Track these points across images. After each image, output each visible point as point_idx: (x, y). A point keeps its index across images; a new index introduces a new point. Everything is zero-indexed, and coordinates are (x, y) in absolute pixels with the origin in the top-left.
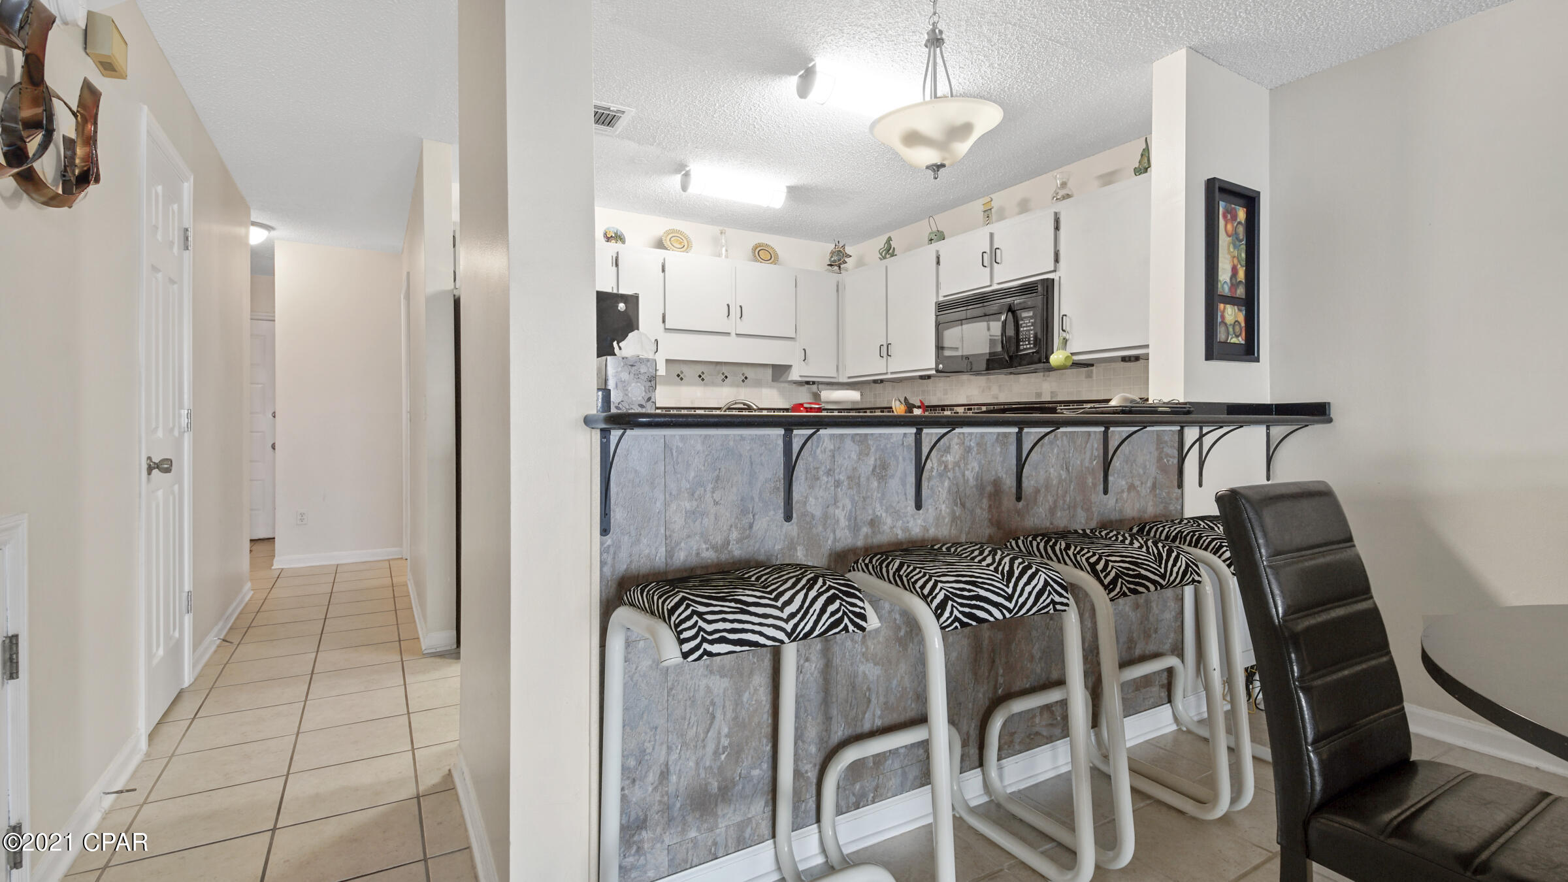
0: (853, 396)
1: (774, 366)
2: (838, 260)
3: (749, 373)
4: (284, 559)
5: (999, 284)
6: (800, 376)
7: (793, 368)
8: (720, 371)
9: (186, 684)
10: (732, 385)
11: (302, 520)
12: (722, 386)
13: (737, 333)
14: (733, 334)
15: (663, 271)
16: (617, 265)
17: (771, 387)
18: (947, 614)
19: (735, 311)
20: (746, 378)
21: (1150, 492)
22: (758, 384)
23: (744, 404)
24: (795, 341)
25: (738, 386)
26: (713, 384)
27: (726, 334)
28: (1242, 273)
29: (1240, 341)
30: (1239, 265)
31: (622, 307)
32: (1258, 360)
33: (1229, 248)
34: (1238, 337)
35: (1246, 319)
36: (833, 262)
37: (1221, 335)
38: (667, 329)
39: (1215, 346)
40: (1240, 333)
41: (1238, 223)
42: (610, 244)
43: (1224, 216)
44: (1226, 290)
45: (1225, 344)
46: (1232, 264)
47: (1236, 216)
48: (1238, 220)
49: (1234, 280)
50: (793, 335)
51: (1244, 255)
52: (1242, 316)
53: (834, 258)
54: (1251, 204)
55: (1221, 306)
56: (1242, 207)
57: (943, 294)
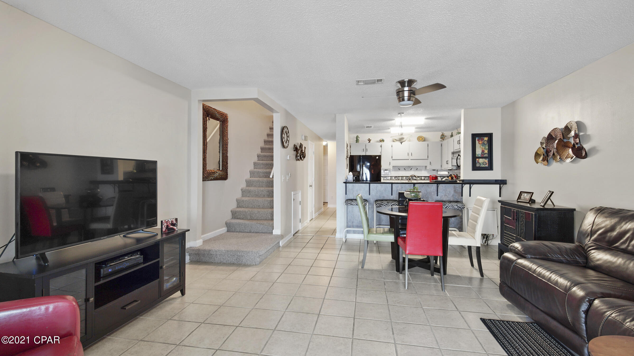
0: (446, 173)
1: (423, 166)
2: (443, 137)
4: (330, 205)
6: (431, 168)
7: (427, 167)
8: (410, 168)
9: (313, 218)
10: (413, 171)
11: (332, 198)
12: (411, 171)
13: (412, 159)
14: (410, 159)
15: (392, 147)
16: (381, 147)
17: (425, 171)
19: (410, 154)
20: (417, 169)
22: (421, 170)
23: (414, 175)
24: (428, 160)
25: (415, 171)
26: (408, 170)
27: (408, 159)
28: (486, 151)
29: (486, 166)
30: (485, 150)
31: (377, 158)
32: (493, 170)
33: (480, 146)
34: (485, 165)
35: (488, 161)
36: (442, 138)
37: (478, 165)
38: (393, 160)
39: (475, 168)
40: (486, 164)
41: (485, 141)
42: (380, 142)
43: (478, 140)
44: (480, 156)
45: (479, 167)
46: (482, 150)
47: (483, 139)
48: (485, 140)
49: (483, 153)
50: (427, 158)
51: (487, 147)
52: (486, 161)
53: (442, 137)
54: (490, 136)
55: (477, 159)
56: (486, 137)
57: (455, 149)
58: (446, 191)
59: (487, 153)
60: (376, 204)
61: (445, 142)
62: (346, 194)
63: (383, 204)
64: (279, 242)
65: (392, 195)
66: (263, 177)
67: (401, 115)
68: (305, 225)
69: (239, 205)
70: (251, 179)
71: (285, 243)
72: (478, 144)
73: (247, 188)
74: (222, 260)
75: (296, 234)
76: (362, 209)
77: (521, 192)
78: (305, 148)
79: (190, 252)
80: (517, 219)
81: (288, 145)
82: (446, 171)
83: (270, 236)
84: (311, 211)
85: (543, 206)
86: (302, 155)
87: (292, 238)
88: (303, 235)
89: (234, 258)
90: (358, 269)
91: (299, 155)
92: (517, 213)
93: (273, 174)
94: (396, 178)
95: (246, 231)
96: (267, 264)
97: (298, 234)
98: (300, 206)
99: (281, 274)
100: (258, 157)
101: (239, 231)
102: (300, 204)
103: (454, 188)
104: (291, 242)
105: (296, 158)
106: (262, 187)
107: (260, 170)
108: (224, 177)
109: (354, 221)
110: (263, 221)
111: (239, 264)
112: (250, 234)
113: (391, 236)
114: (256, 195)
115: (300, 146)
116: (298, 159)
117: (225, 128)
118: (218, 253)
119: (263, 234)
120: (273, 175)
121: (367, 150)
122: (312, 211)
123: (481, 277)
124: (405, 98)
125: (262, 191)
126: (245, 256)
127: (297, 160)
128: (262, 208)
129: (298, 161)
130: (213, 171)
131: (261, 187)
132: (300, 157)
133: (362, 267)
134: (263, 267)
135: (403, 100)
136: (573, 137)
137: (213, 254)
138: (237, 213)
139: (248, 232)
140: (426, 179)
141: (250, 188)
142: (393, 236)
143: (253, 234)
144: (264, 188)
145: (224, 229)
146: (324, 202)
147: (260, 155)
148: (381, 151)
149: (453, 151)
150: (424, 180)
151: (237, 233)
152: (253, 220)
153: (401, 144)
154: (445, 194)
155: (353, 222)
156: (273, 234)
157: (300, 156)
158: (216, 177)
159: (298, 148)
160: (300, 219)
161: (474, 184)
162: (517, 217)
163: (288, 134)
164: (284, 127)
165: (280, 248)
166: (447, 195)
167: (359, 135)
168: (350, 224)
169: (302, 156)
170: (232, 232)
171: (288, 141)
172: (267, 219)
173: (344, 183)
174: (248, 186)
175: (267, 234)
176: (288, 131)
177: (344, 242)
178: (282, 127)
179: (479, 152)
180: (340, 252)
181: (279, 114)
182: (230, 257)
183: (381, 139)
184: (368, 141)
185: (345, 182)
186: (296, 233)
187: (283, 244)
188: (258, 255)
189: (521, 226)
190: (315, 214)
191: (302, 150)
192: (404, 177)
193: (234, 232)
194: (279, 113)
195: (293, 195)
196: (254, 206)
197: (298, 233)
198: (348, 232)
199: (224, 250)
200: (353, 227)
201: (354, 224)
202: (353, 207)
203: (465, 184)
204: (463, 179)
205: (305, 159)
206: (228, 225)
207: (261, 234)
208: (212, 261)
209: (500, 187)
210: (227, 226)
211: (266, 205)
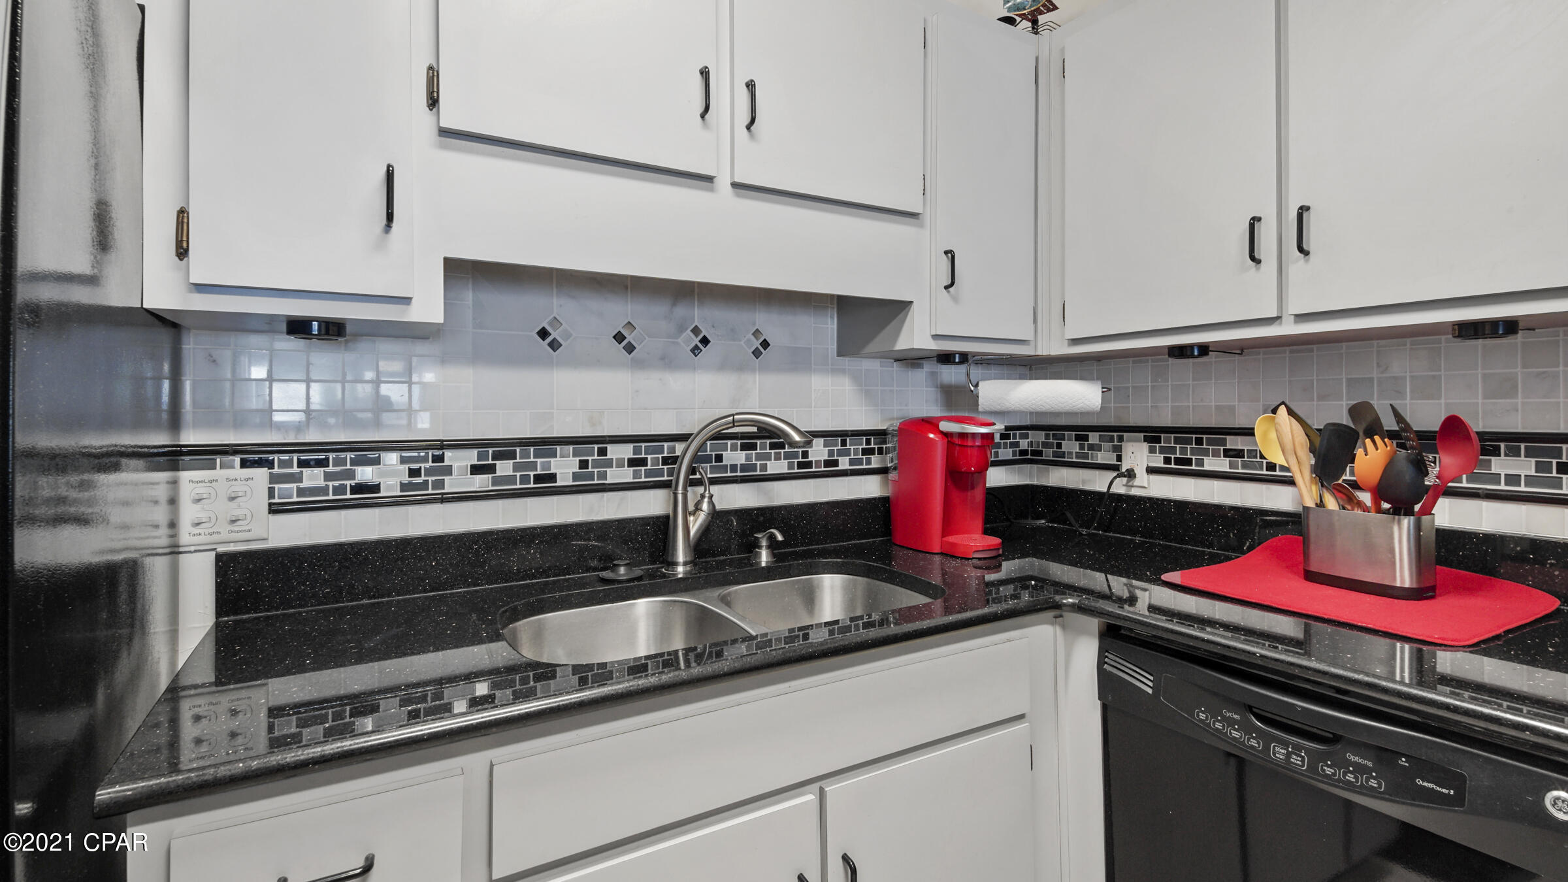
1: (844, 305)
3: (772, 323)
6: (936, 337)
7: (915, 310)
10: (724, 366)
12: (694, 368)
13: (738, 180)
14: (725, 183)
17: (836, 371)
20: (765, 344)
24: (922, 226)
25: (741, 368)
26: (667, 362)
50: (917, 204)
94: (504, 468)
140: (844, 464)
150: (831, 470)
192: (616, 452)
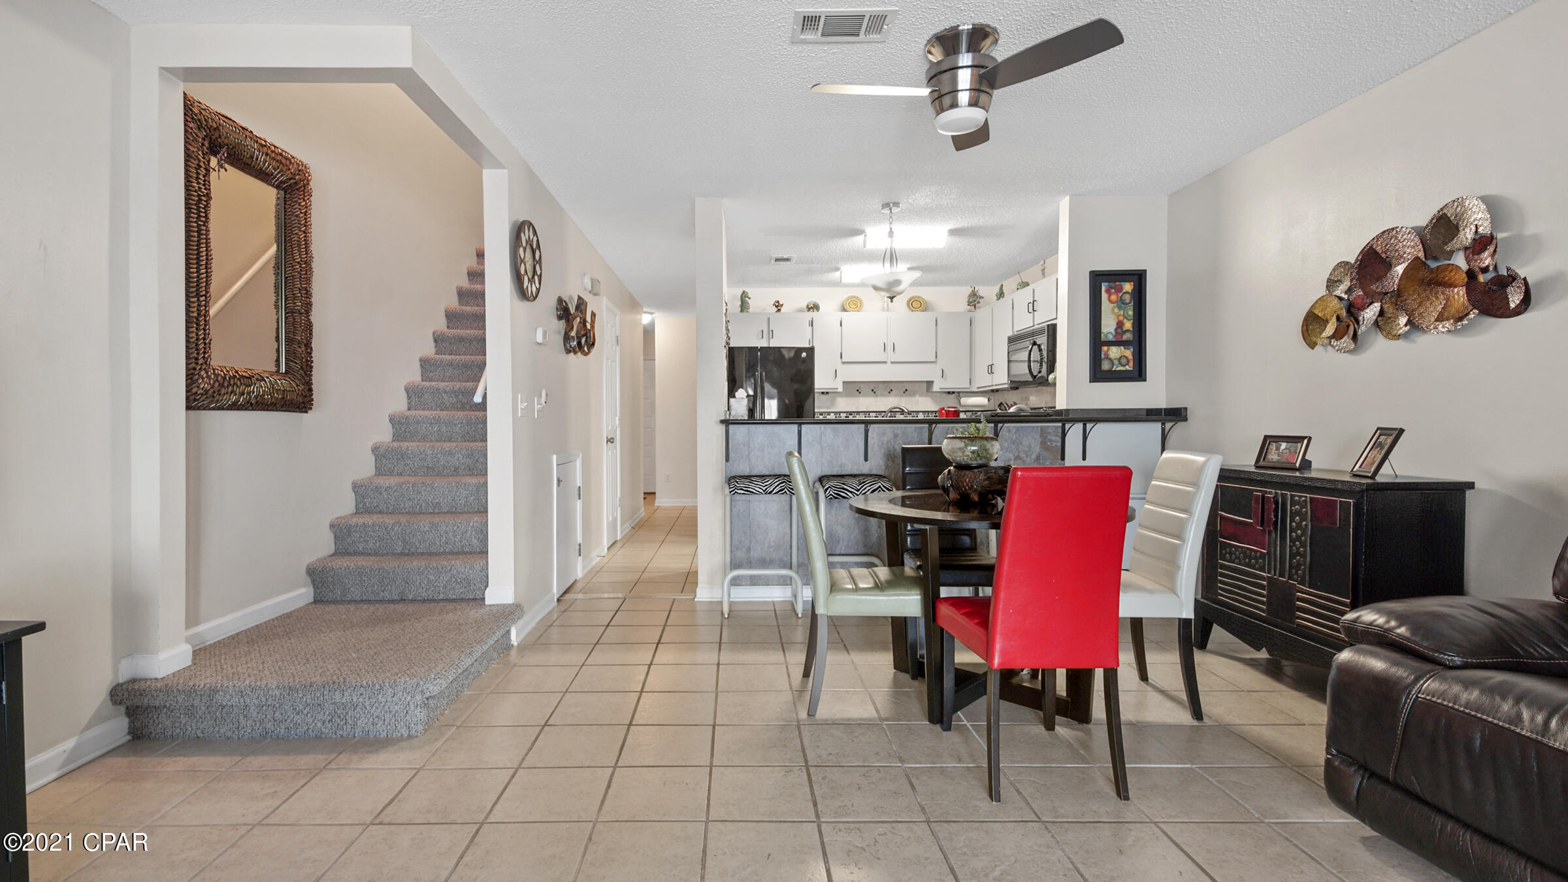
0: (982, 401)
1: (927, 382)
2: (974, 300)
3: (909, 386)
4: (661, 501)
5: (1038, 324)
6: (940, 388)
7: (935, 383)
8: (888, 387)
9: (618, 539)
10: (896, 396)
11: (668, 479)
12: (888, 396)
13: (891, 361)
14: (889, 362)
15: (841, 325)
16: (812, 325)
17: (920, 397)
18: (827, 492)
19: (889, 347)
20: (905, 391)
21: (1035, 461)
22: (913, 394)
23: (900, 409)
24: (934, 365)
25: (901, 396)
26: (883, 395)
27: (885, 362)
28: (1128, 325)
29: (1127, 368)
30: (1125, 320)
31: (804, 355)
32: (1145, 380)
33: (1113, 310)
34: (1125, 365)
35: (1133, 354)
36: (971, 302)
37: (1106, 366)
38: (843, 363)
39: (1099, 374)
40: (1128, 364)
41: (1124, 293)
42: (809, 312)
43: (1108, 291)
44: (1111, 338)
45: (1110, 371)
46: (1117, 320)
47: (1121, 289)
48: (1124, 291)
49: (1119, 331)
50: (934, 360)
51: (1131, 313)
52: (1129, 353)
53: (971, 300)
54: (1139, 278)
55: (1105, 348)
56: (1129, 281)
57: (1015, 330)
58: (1021, 443)
59: (1131, 329)
60: (827, 490)
61: (981, 314)
62: (727, 460)
63: (845, 487)
64: (508, 632)
65: (866, 460)
66: (454, 407)
67: (891, 209)
68: (594, 563)
69: (365, 503)
70: (409, 413)
71: (529, 634)
72: (1108, 302)
73: (396, 444)
74: (269, 726)
75: (567, 596)
76: (810, 502)
77: (1266, 437)
78: (593, 315)
79: (129, 703)
80: (1276, 523)
81: (538, 290)
82: (979, 394)
83: (474, 613)
84: (611, 518)
85: (1373, 477)
86: (585, 335)
87: (554, 608)
88: (588, 596)
89: (320, 716)
90: (798, 721)
91: (573, 334)
92: (1276, 503)
93: (486, 390)
95: (387, 595)
96: (458, 727)
97: (575, 593)
98: (579, 503)
99: (512, 771)
100: (436, 341)
101: (358, 598)
102: (579, 494)
103: (1041, 436)
104: (550, 626)
105: (565, 345)
106: (450, 441)
107: (442, 385)
108: (300, 401)
109: (753, 544)
110: (450, 557)
111: (341, 736)
112: (400, 607)
113: (908, 595)
114: (428, 468)
115: (578, 308)
116: (570, 346)
117: (297, 216)
118: (248, 701)
119: (450, 606)
120: (485, 394)
121: (771, 334)
122: (615, 519)
123: (1195, 723)
124: (960, 95)
125: (450, 453)
126: (368, 703)
127: (568, 351)
128: (448, 512)
129: (572, 354)
130: (244, 374)
131: (444, 441)
132: (579, 343)
133: (811, 713)
134: (438, 744)
135: (954, 105)
136: (1466, 249)
137: (229, 704)
138: (356, 532)
139: (393, 601)
141: (405, 445)
142: (917, 595)
143: (411, 608)
144: (454, 444)
145: (302, 594)
146: (645, 493)
147: (443, 334)
148: (810, 337)
149: (1010, 334)
151: (352, 607)
152: (413, 554)
153: (892, 302)
154: (1016, 454)
155: (749, 550)
156: (487, 602)
157: (579, 338)
158: (256, 397)
159: (572, 311)
160: (580, 545)
161: (1097, 421)
162: (1276, 516)
163: (537, 251)
164: (524, 223)
165: (513, 652)
166: (1023, 455)
167: (751, 291)
168: (741, 554)
169: (583, 340)
170: (335, 602)
171: (536, 277)
172: (466, 549)
173: (722, 422)
174: (397, 437)
175: (464, 605)
176: (538, 241)
177: (726, 616)
178: (515, 223)
179: (1108, 327)
180: (719, 654)
181: (506, 171)
182: (305, 712)
183: (810, 303)
184: (776, 309)
185: (723, 418)
186: (566, 592)
187: (522, 636)
188: (419, 697)
189: (1295, 545)
190: (622, 526)
191: (584, 322)
192: (871, 414)
193: (342, 602)
194: (505, 168)
195: (558, 465)
196: (421, 507)
197: (573, 590)
198: (735, 582)
199: (278, 687)
200: (750, 565)
201: (755, 554)
202: (749, 501)
203: (1075, 421)
204: (1064, 407)
205: (594, 351)
206: (317, 575)
207: (441, 604)
208: (229, 734)
209: (1163, 430)
210: (313, 581)
211: (463, 502)
